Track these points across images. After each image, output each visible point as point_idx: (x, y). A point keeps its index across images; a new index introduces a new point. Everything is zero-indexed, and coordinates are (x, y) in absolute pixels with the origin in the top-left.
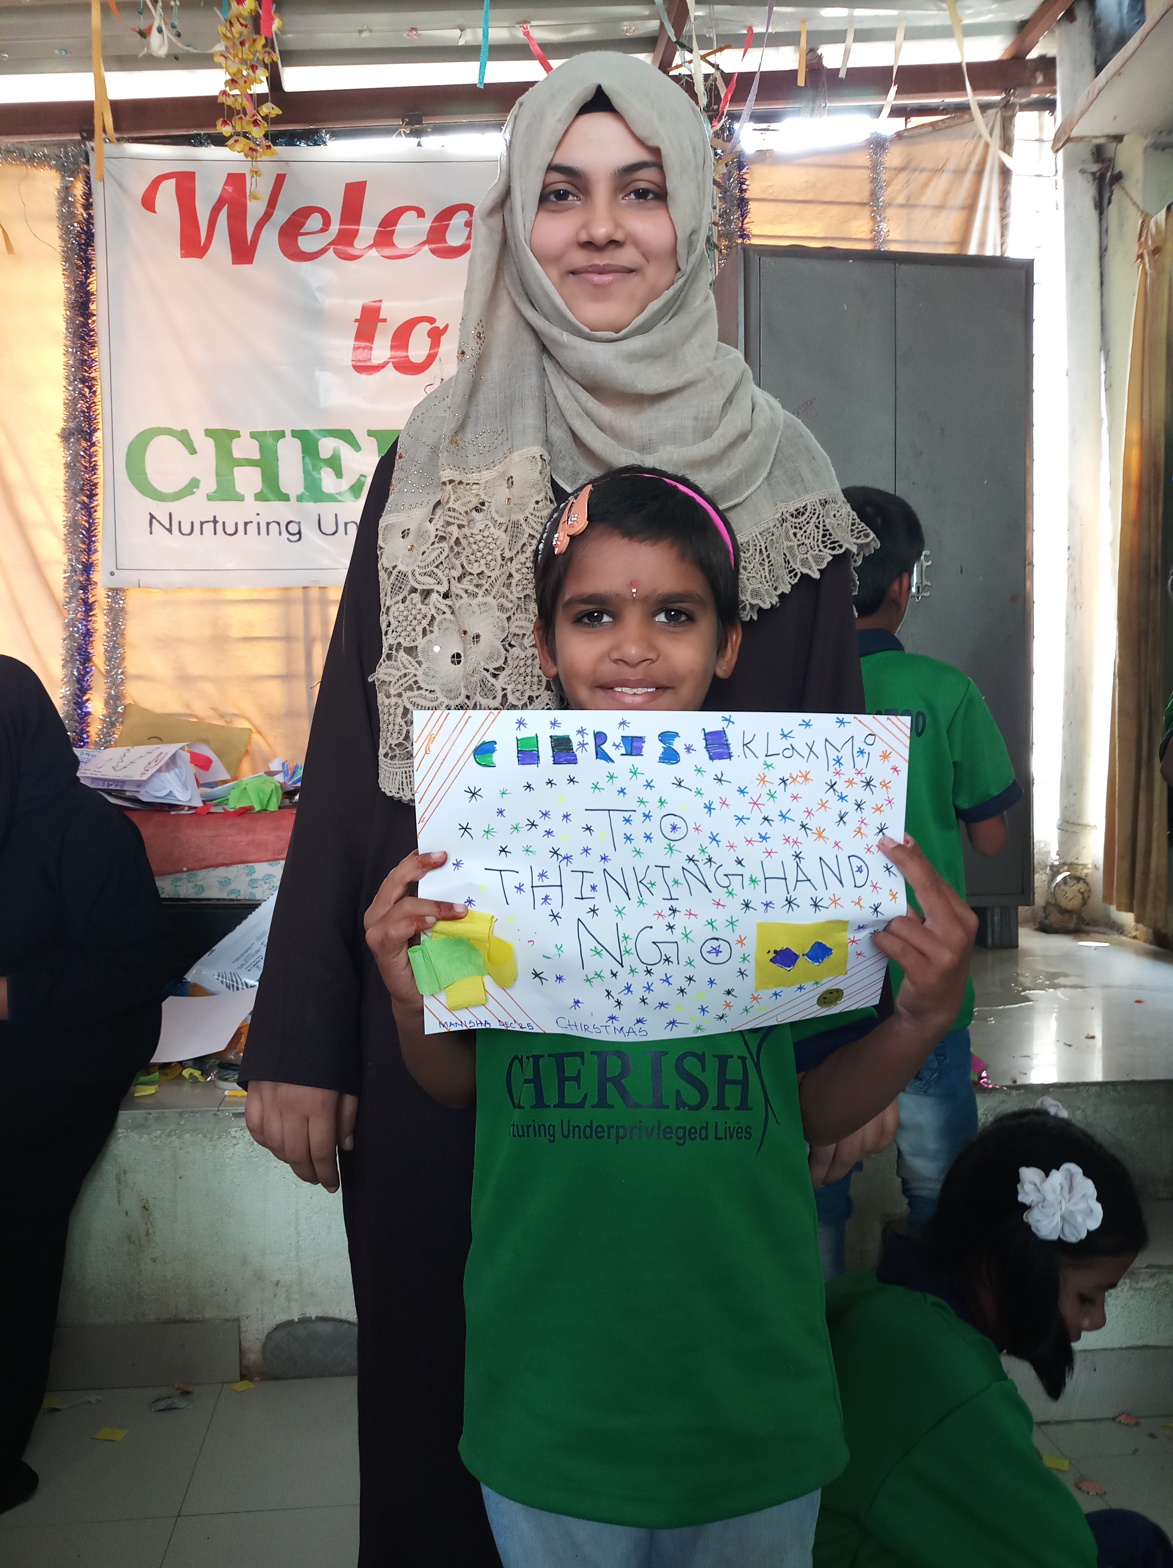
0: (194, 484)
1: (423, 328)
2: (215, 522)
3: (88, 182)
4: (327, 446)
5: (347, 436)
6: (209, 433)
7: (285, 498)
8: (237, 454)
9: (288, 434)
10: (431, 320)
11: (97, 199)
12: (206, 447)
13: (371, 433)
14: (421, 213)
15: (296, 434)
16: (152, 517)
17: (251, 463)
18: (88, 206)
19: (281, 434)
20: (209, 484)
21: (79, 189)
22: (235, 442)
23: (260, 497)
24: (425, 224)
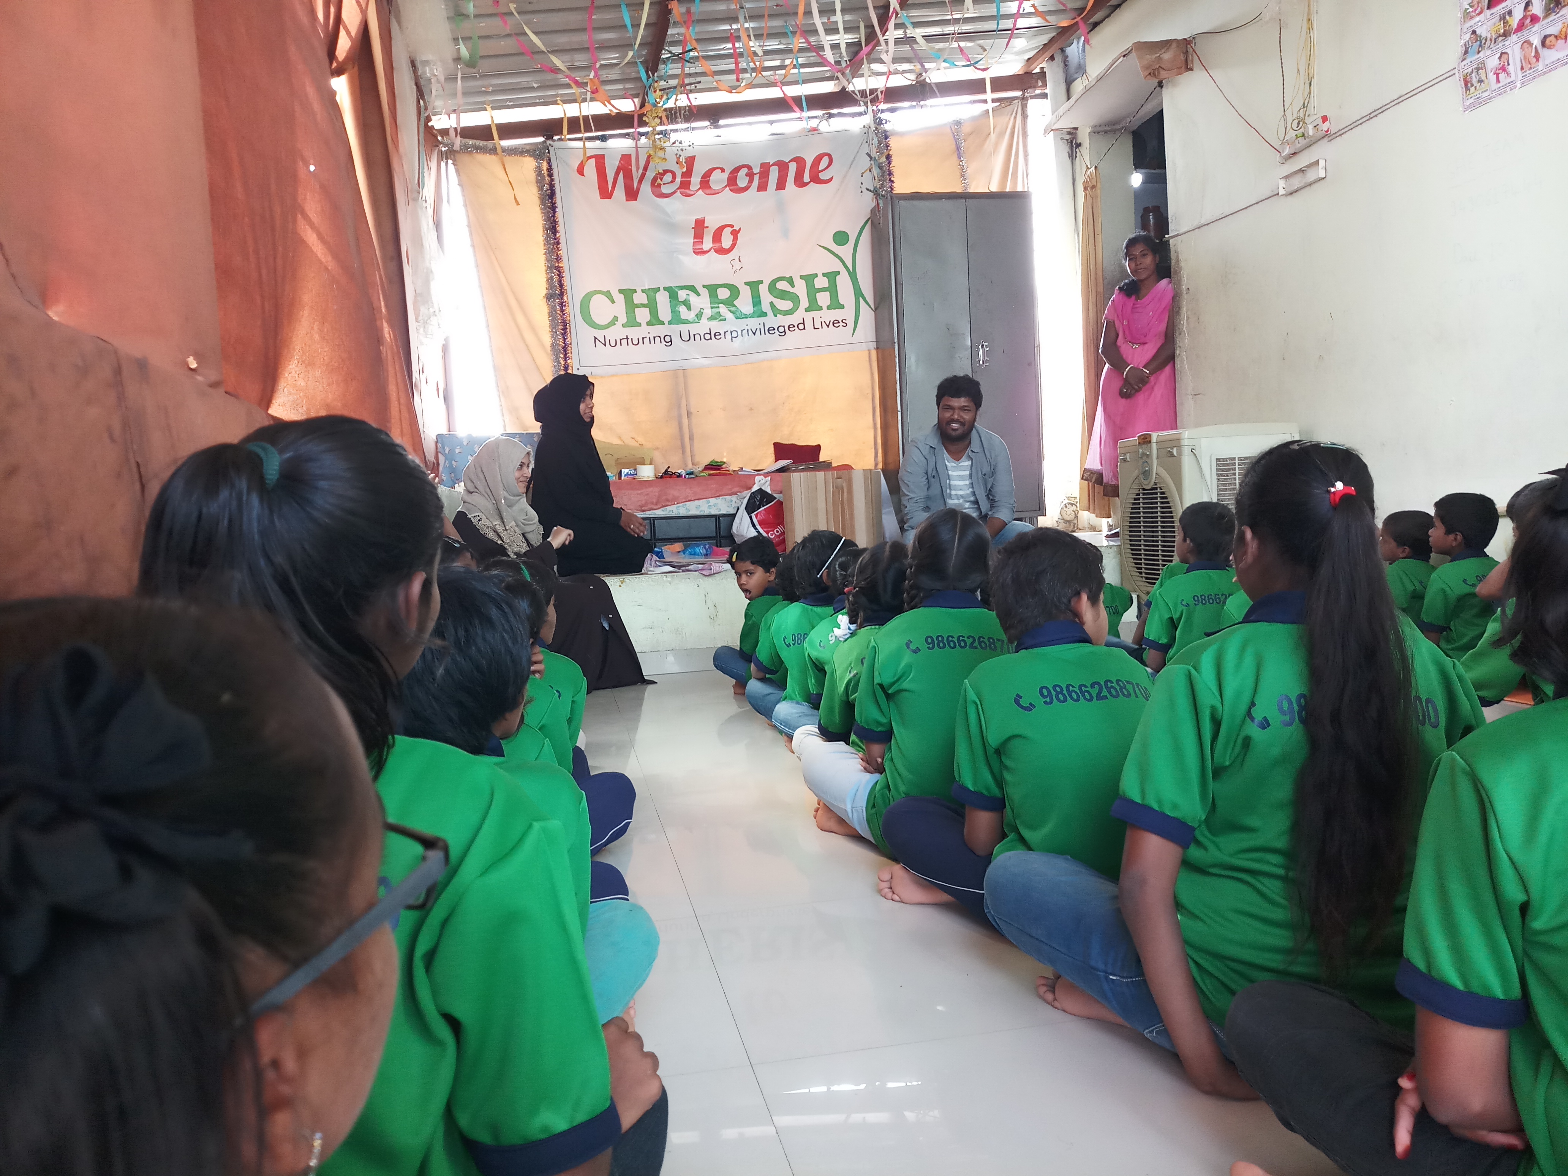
0: (616, 319)
1: (728, 230)
2: (627, 338)
3: (549, 162)
4: (682, 294)
5: (692, 289)
6: (620, 291)
7: (663, 323)
8: (636, 301)
9: (662, 289)
10: (732, 226)
11: (555, 172)
12: (620, 299)
13: (704, 286)
14: (723, 171)
15: (665, 289)
16: (595, 338)
17: (644, 306)
18: (550, 175)
19: (658, 289)
20: (623, 319)
21: (545, 165)
22: (634, 295)
23: (649, 324)
24: (725, 176)
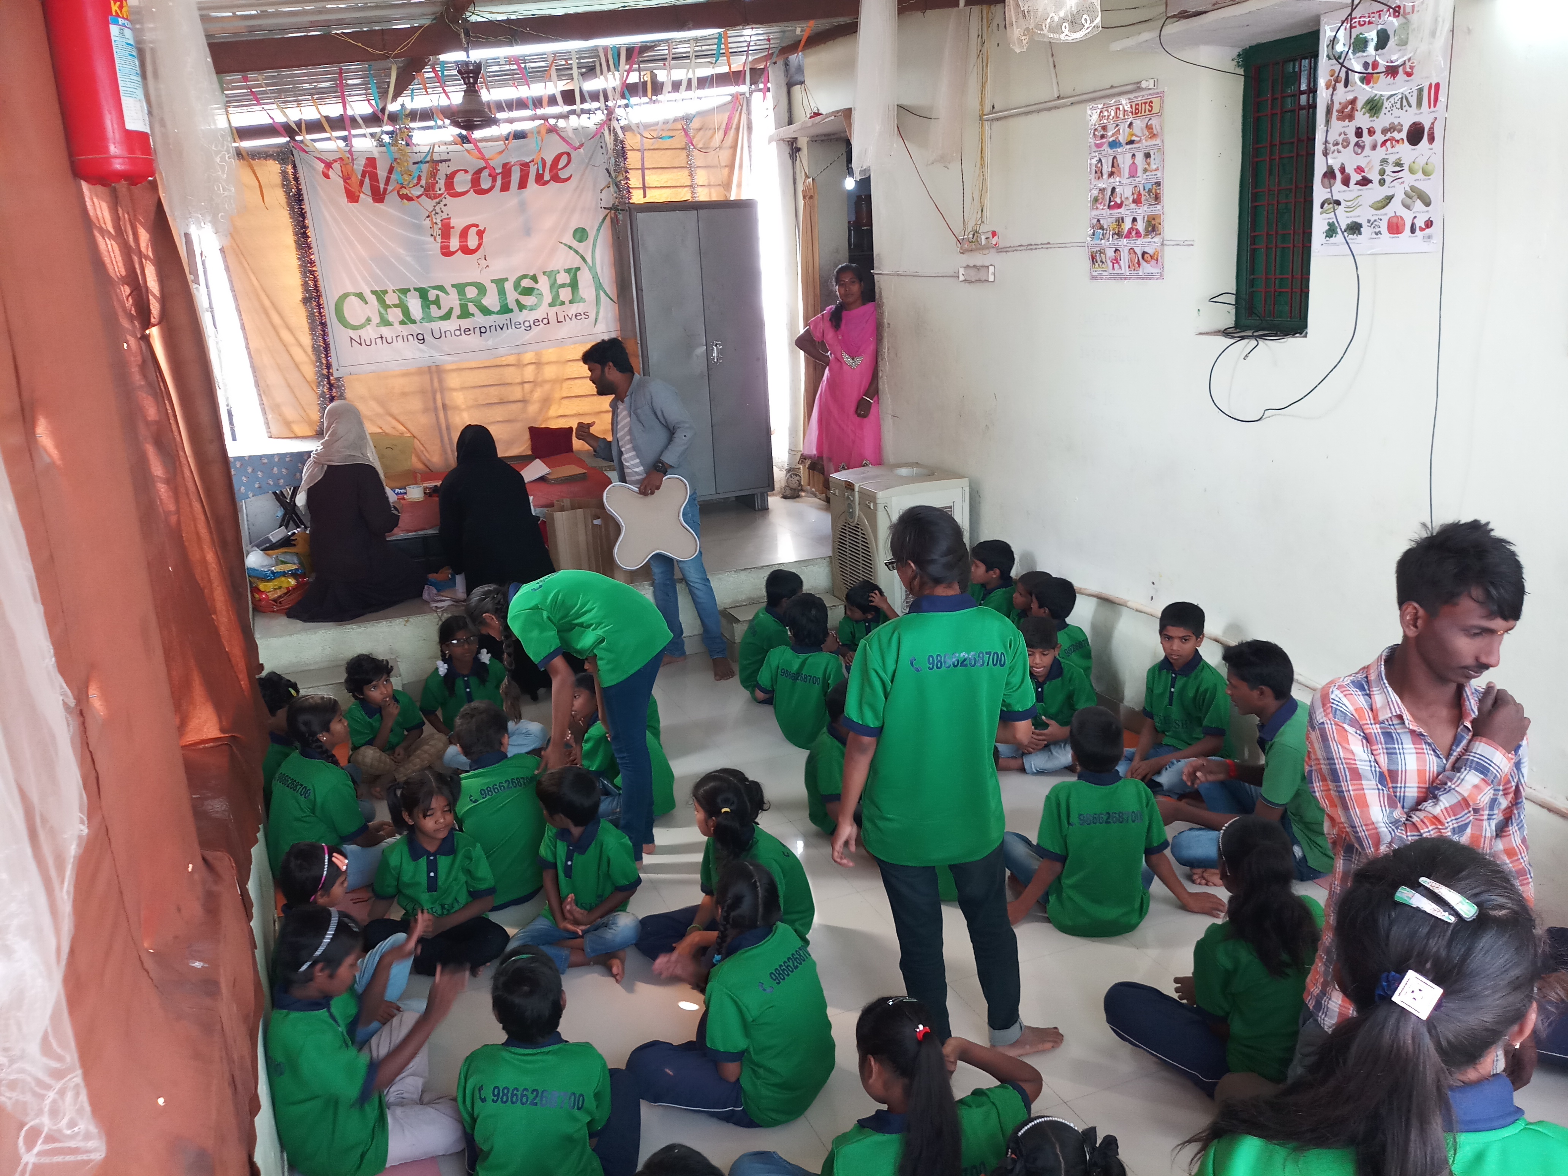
0: (369, 320)
1: (473, 230)
2: (382, 337)
3: (295, 167)
6: (373, 292)
7: (414, 322)
8: (388, 302)
9: (412, 290)
10: (477, 226)
11: (301, 174)
12: (372, 299)
14: (466, 172)
16: (351, 338)
17: (396, 306)
18: (296, 179)
19: (409, 290)
20: (376, 319)
21: (290, 169)
22: (386, 296)
23: (402, 323)
24: (469, 177)
